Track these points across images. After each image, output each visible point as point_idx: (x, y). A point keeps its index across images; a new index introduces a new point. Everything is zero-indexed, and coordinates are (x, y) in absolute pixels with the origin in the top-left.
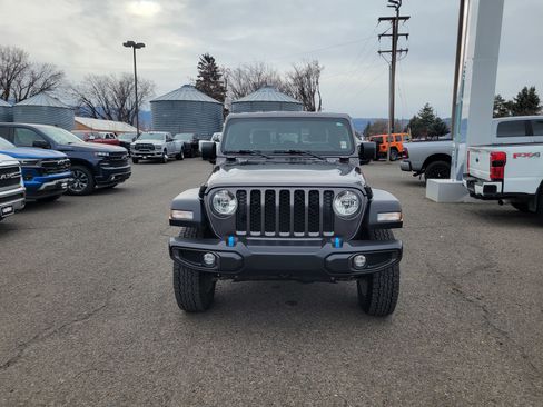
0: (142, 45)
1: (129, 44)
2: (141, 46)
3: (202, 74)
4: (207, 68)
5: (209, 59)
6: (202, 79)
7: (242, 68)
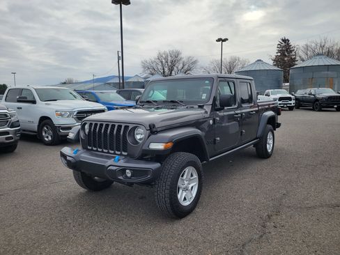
0: (227, 39)
1: (219, 40)
2: (225, 40)
3: (279, 51)
4: (284, 47)
5: (285, 41)
6: (279, 54)
7: (309, 44)
